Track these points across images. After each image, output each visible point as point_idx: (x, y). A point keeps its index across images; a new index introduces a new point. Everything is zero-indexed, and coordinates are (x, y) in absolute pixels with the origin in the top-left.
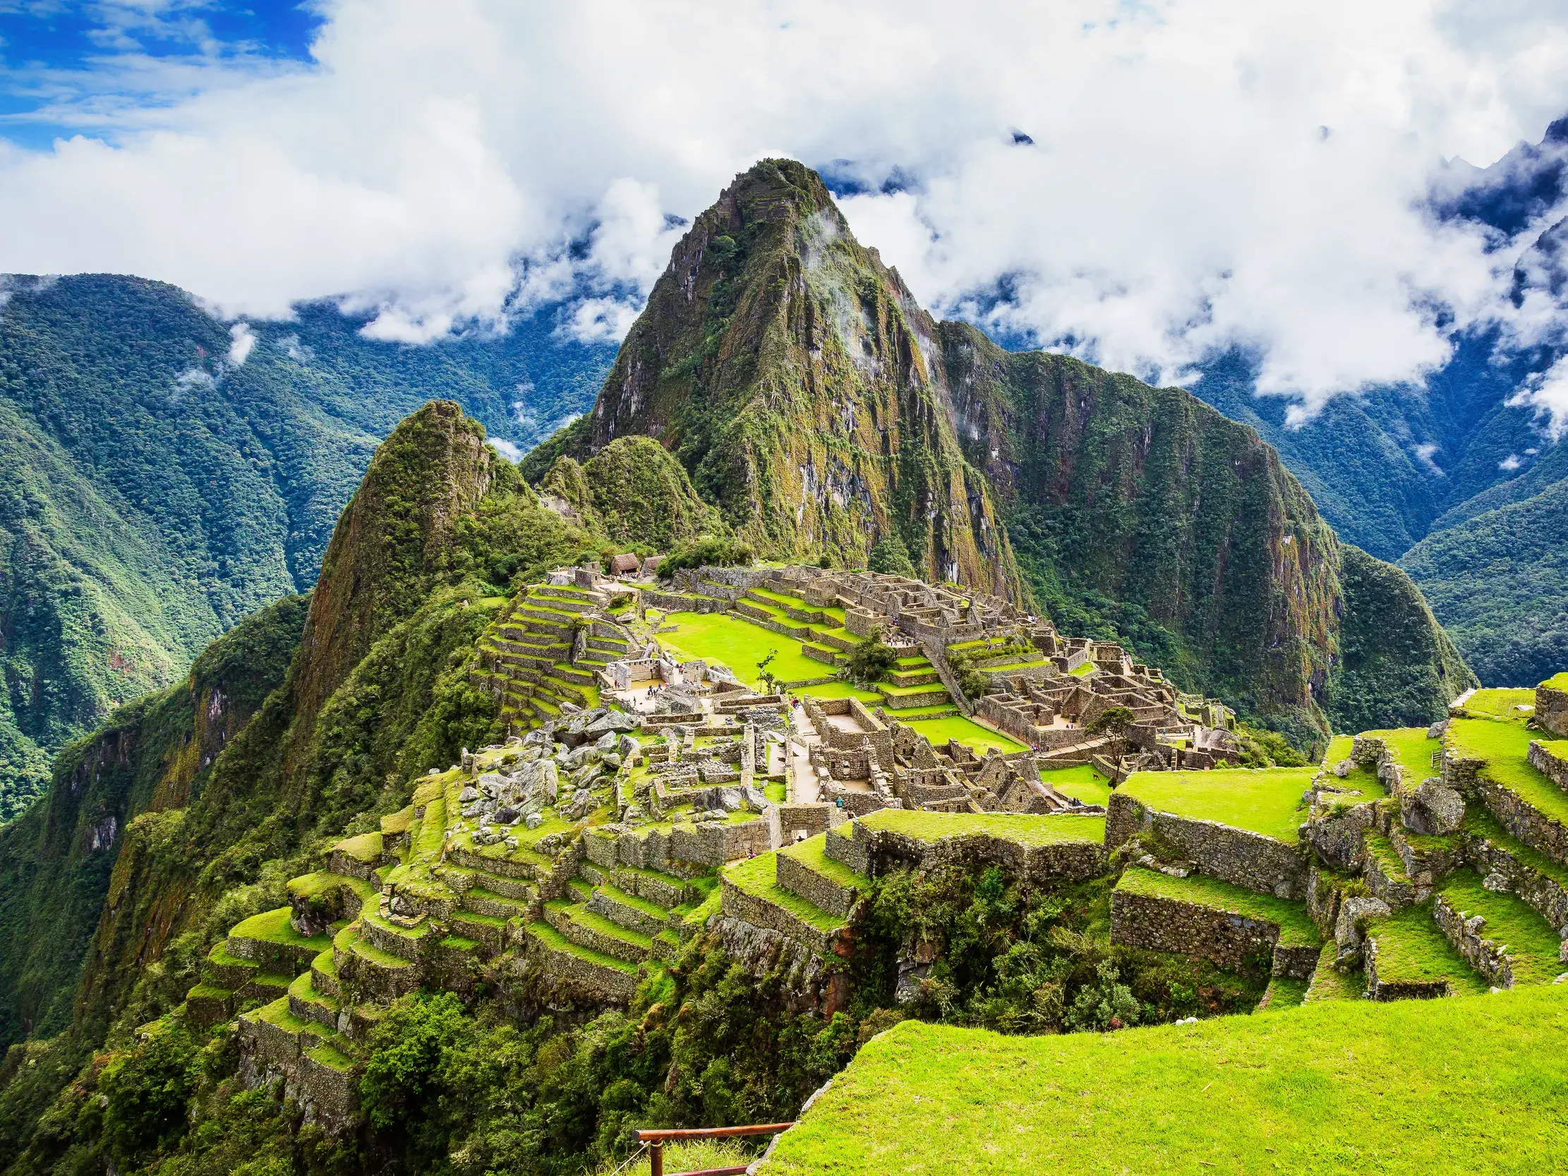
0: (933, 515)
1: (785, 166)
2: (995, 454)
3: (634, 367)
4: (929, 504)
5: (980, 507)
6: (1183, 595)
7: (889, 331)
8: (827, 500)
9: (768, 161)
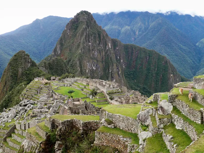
0: (111, 71)
1: (85, 12)
2: (122, 61)
3: (59, 46)
4: (110, 69)
5: (119, 70)
6: (154, 85)
7: (103, 40)
8: (92, 69)
9: (82, 11)
